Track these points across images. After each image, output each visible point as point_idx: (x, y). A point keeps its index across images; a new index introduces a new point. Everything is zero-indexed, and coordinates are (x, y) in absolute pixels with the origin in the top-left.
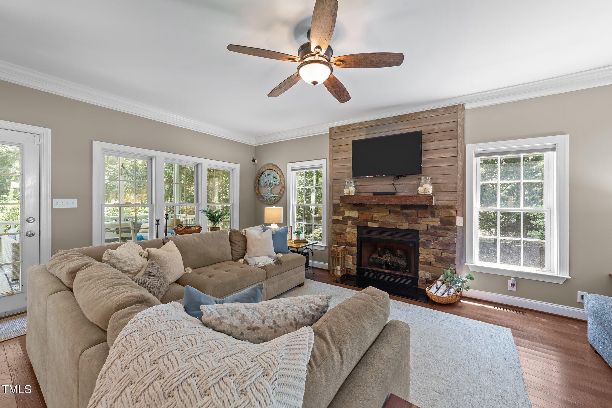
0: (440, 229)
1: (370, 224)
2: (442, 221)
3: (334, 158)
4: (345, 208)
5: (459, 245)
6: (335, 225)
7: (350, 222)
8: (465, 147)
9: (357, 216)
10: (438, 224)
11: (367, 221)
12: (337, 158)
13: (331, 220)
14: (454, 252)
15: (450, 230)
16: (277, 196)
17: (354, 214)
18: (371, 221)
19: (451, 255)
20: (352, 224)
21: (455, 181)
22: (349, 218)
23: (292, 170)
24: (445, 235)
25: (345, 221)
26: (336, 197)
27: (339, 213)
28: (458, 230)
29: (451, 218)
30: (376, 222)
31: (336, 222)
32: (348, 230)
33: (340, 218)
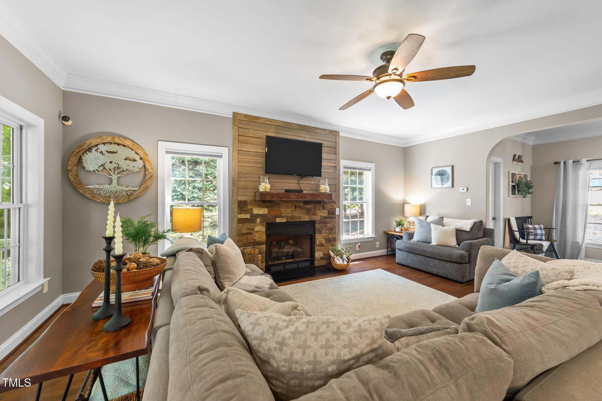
0: (328, 218)
1: (278, 220)
2: (329, 213)
3: (240, 149)
4: (253, 206)
5: (337, 227)
6: (241, 225)
7: (258, 220)
8: (340, 161)
9: (267, 213)
10: (326, 215)
11: (276, 217)
12: (244, 149)
13: (235, 220)
14: (335, 233)
15: (333, 218)
16: (135, 191)
17: (263, 211)
18: (280, 216)
19: (333, 236)
20: (261, 222)
21: (335, 184)
22: (258, 216)
23: (167, 152)
24: (330, 222)
25: (253, 219)
26: (241, 194)
27: (246, 212)
28: (337, 217)
29: (334, 210)
30: (283, 217)
31: (241, 221)
32: (257, 229)
33: (248, 216)
